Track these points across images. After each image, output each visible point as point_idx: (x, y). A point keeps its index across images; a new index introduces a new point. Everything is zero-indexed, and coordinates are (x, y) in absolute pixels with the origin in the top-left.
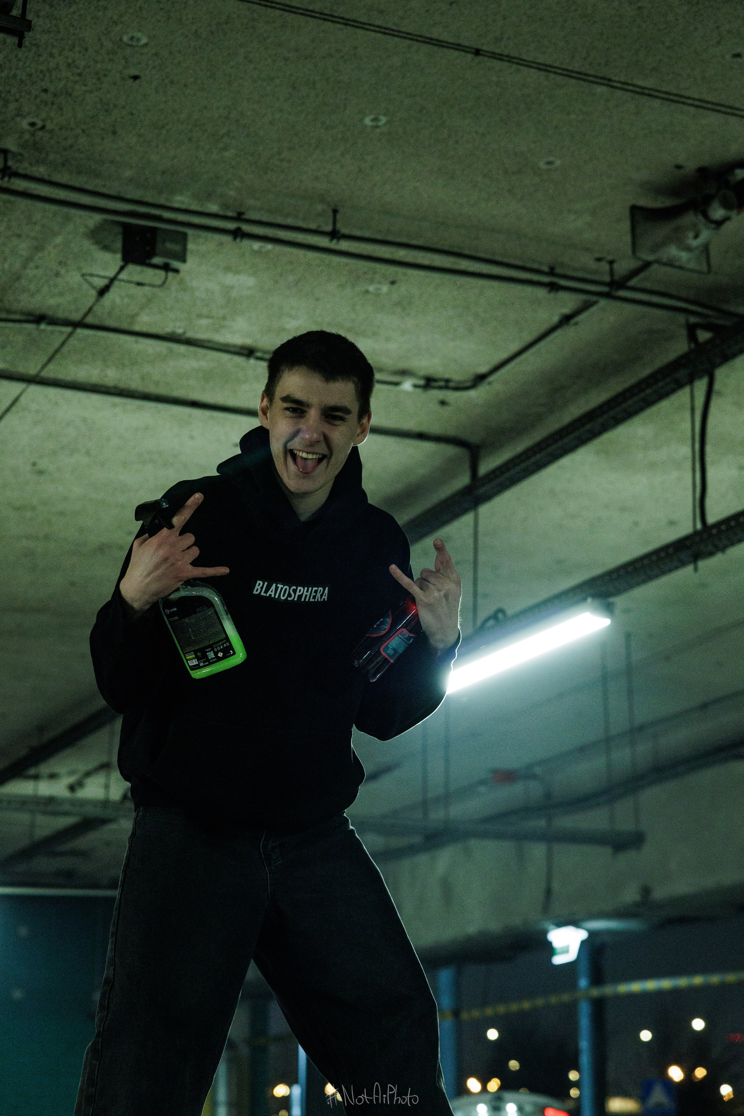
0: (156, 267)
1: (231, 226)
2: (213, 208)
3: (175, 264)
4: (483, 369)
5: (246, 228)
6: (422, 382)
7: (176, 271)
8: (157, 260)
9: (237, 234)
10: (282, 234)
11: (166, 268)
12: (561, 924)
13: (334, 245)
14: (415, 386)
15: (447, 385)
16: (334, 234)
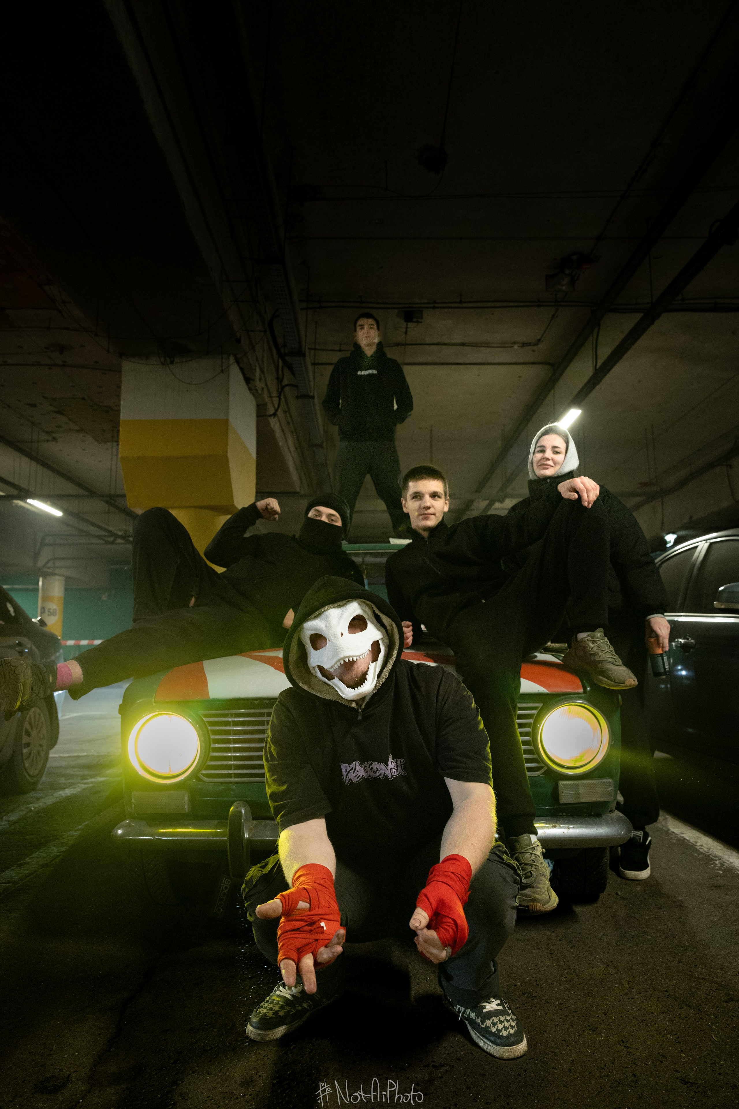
0: (415, 322)
1: (432, 305)
2: (426, 301)
3: (420, 320)
4: (539, 337)
5: (436, 305)
6: (521, 345)
7: (421, 322)
8: (415, 320)
9: (434, 308)
10: (451, 305)
11: (417, 322)
12: (668, 533)
13: (461, 305)
14: (519, 347)
15: (530, 344)
16: (461, 302)
